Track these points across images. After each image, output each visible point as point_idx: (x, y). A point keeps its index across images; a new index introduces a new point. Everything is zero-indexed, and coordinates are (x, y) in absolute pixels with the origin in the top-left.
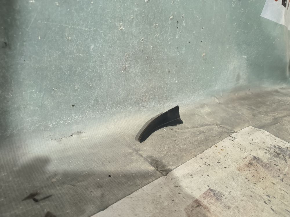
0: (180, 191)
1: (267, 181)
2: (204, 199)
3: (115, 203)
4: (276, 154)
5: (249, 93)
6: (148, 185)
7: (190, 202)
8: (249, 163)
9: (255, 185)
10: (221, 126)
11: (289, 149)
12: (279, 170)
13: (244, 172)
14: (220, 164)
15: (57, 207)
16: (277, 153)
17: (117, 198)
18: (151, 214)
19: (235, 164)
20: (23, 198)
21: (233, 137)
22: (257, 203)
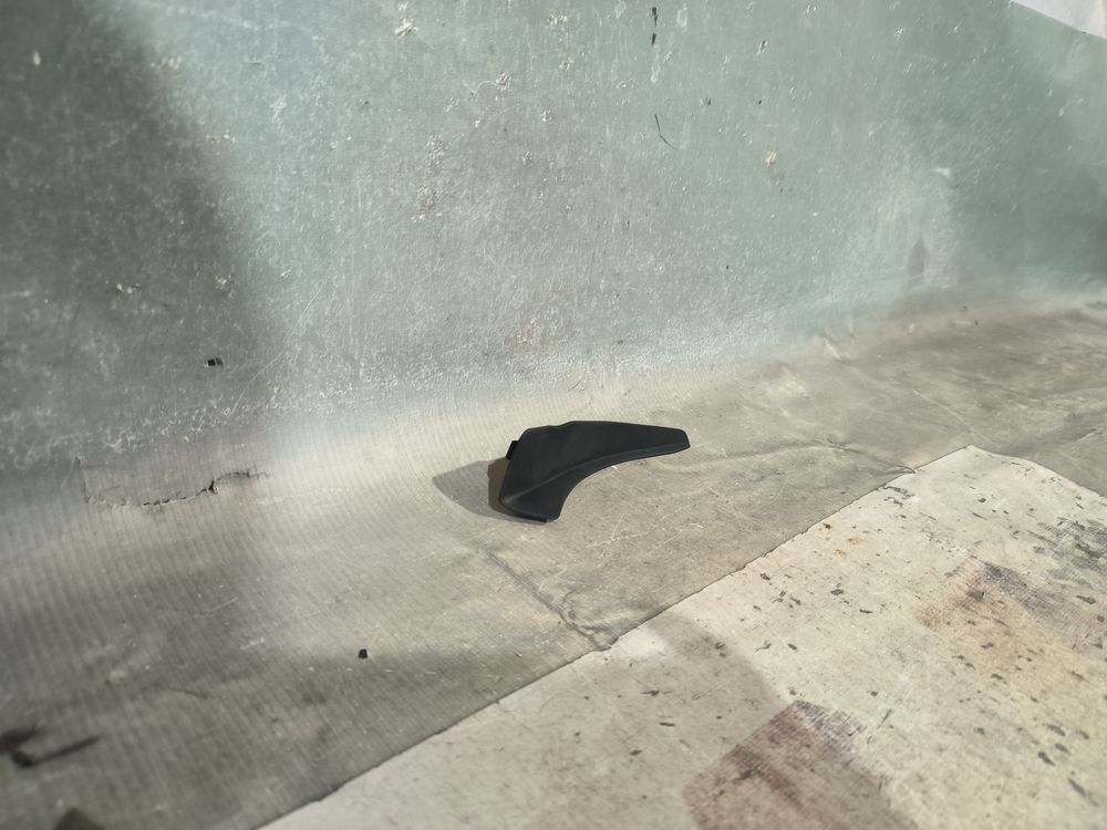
1: (1049, 665)
2: (773, 745)
3: (377, 766)
4: (1086, 556)
6: (528, 689)
7: (711, 761)
8: (971, 594)
9: (999, 683)
10: (849, 446)
12: (1101, 619)
13: (950, 629)
14: (845, 596)
15: (112, 790)
16: (1087, 550)
17: (387, 745)
18: (535, 813)
19: (909, 596)
21: (898, 490)
22: (1006, 759)
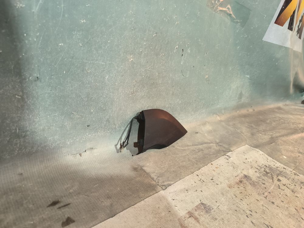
0: (176, 203)
1: (252, 197)
2: (196, 211)
3: (122, 211)
4: (266, 174)
5: (251, 110)
6: (149, 198)
7: (184, 214)
8: (240, 181)
9: (241, 201)
10: (219, 144)
11: (278, 169)
12: (265, 188)
13: (234, 189)
14: (213, 180)
15: (75, 213)
16: (266, 172)
17: (124, 207)
19: (227, 181)
20: (47, 205)
21: (228, 156)
22: (240, 216)
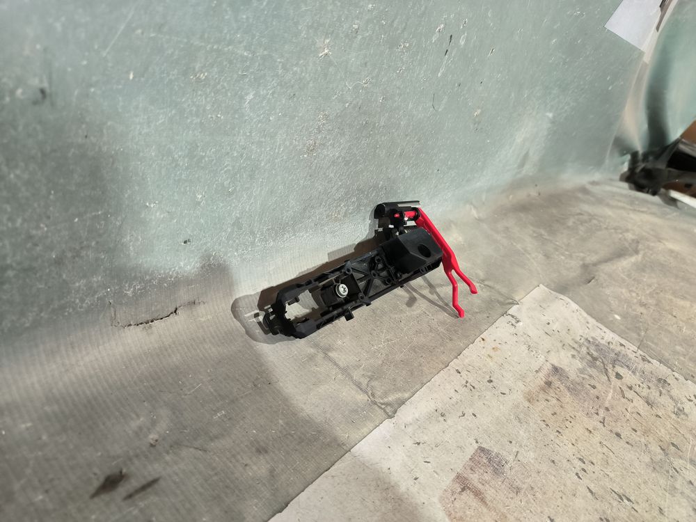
0: (425, 455)
1: (578, 425)
2: (472, 472)
4: (592, 360)
7: (448, 482)
8: (546, 383)
9: (559, 435)
10: (486, 283)
11: (611, 346)
12: (598, 398)
14: (494, 384)
16: (591, 356)
18: (378, 514)
19: (520, 384)
20: (92, 489)
21: (513, 316)
22: (563, 477)
